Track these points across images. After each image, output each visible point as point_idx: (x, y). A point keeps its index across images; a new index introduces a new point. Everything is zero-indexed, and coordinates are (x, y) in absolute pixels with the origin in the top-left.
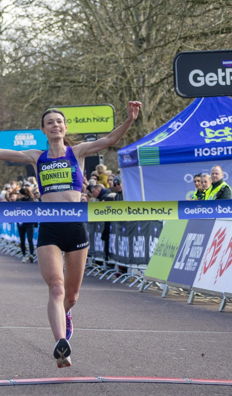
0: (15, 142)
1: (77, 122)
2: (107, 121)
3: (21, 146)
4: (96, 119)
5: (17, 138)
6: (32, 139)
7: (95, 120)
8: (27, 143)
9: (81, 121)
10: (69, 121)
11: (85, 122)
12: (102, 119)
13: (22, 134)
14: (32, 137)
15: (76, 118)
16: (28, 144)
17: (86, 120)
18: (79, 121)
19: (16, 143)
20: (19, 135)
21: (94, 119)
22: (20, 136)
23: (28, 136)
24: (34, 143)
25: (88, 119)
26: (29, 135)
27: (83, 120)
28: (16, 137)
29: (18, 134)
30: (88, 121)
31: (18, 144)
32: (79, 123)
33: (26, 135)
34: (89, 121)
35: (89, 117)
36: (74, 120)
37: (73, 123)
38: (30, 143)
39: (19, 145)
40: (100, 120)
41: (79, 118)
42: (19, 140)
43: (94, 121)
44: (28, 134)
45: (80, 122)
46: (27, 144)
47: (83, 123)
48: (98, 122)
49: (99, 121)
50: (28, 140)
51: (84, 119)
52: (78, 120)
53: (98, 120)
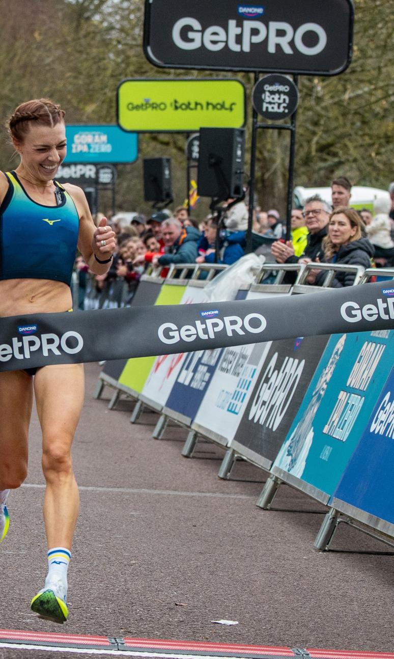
0: (74, 146)
1: (176, 108)
2: (231, 109)
3: (85, 153)
4: (211, 104)
5: (78, 139)
6: (103, 143)
7: (210, 107)
8: (94, 149)
9: (184, 107)
10: (162, 106)
11: (191, 109)
12: (223, 106)
13: (87, 133)
14: (104, 138)
15: (176, 102)
16: (97, 151)
17: (192, 106)
18: (181, 107)
19: (76, 148)
20: (81, 135)
21: (208, 104)
22: (83, 136)
23: (97, 137)
24: (107, 148)
25: (197, 104)
26: (99, 135)
27: (188, 106)
28: (76, 137)
29: (80, 133)
30: (196, 108)
31: (79, 150)
32: (179, 111)
33: (94, 135)
34: (199, 107)
35: (199, 101)
36: (171, 104)
37: (170, 109)
38: (99, 150)
39: (81, 151)
40: (219, 107)
41: (180, 101)
42: (81, 143)
43: (207, 108)
44: (97, 133)
45: (183, 109)
46: (96, 149)
47: (188, 111)
48: (216, 111)
49: (218, 109)
50: (97, 143)
51: (189, 104)
52: (178, 105)
53: (214, 107)
